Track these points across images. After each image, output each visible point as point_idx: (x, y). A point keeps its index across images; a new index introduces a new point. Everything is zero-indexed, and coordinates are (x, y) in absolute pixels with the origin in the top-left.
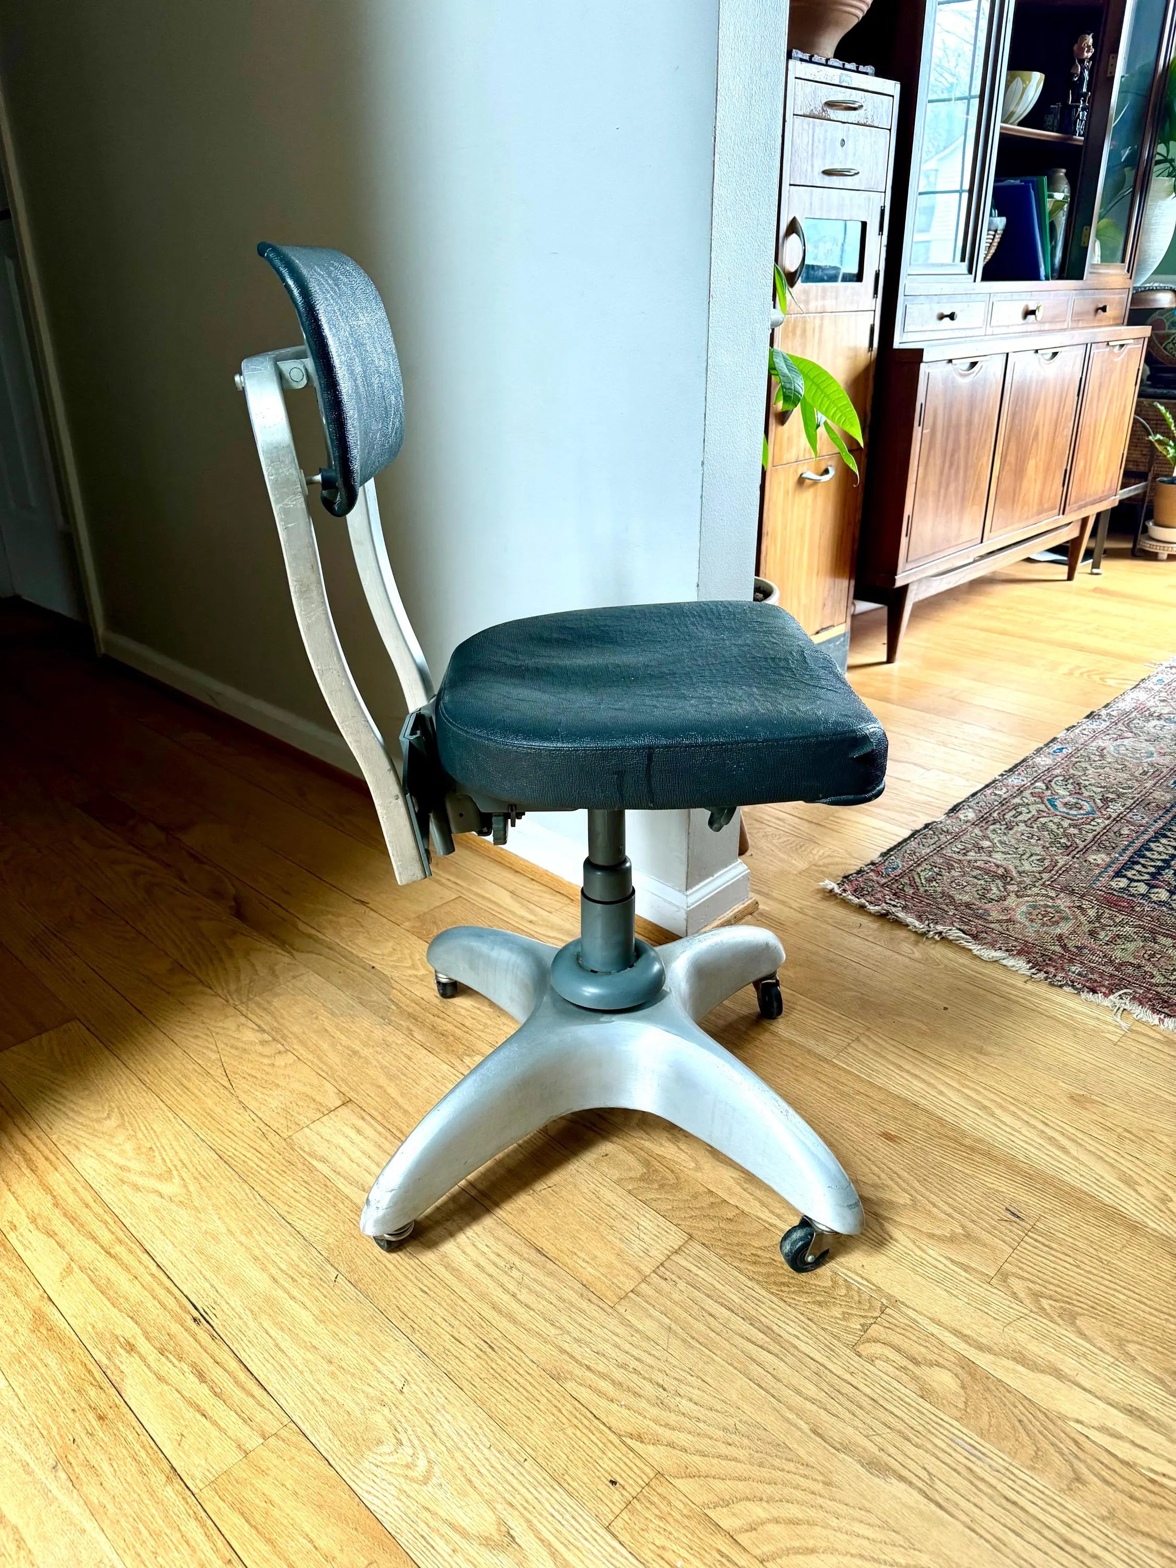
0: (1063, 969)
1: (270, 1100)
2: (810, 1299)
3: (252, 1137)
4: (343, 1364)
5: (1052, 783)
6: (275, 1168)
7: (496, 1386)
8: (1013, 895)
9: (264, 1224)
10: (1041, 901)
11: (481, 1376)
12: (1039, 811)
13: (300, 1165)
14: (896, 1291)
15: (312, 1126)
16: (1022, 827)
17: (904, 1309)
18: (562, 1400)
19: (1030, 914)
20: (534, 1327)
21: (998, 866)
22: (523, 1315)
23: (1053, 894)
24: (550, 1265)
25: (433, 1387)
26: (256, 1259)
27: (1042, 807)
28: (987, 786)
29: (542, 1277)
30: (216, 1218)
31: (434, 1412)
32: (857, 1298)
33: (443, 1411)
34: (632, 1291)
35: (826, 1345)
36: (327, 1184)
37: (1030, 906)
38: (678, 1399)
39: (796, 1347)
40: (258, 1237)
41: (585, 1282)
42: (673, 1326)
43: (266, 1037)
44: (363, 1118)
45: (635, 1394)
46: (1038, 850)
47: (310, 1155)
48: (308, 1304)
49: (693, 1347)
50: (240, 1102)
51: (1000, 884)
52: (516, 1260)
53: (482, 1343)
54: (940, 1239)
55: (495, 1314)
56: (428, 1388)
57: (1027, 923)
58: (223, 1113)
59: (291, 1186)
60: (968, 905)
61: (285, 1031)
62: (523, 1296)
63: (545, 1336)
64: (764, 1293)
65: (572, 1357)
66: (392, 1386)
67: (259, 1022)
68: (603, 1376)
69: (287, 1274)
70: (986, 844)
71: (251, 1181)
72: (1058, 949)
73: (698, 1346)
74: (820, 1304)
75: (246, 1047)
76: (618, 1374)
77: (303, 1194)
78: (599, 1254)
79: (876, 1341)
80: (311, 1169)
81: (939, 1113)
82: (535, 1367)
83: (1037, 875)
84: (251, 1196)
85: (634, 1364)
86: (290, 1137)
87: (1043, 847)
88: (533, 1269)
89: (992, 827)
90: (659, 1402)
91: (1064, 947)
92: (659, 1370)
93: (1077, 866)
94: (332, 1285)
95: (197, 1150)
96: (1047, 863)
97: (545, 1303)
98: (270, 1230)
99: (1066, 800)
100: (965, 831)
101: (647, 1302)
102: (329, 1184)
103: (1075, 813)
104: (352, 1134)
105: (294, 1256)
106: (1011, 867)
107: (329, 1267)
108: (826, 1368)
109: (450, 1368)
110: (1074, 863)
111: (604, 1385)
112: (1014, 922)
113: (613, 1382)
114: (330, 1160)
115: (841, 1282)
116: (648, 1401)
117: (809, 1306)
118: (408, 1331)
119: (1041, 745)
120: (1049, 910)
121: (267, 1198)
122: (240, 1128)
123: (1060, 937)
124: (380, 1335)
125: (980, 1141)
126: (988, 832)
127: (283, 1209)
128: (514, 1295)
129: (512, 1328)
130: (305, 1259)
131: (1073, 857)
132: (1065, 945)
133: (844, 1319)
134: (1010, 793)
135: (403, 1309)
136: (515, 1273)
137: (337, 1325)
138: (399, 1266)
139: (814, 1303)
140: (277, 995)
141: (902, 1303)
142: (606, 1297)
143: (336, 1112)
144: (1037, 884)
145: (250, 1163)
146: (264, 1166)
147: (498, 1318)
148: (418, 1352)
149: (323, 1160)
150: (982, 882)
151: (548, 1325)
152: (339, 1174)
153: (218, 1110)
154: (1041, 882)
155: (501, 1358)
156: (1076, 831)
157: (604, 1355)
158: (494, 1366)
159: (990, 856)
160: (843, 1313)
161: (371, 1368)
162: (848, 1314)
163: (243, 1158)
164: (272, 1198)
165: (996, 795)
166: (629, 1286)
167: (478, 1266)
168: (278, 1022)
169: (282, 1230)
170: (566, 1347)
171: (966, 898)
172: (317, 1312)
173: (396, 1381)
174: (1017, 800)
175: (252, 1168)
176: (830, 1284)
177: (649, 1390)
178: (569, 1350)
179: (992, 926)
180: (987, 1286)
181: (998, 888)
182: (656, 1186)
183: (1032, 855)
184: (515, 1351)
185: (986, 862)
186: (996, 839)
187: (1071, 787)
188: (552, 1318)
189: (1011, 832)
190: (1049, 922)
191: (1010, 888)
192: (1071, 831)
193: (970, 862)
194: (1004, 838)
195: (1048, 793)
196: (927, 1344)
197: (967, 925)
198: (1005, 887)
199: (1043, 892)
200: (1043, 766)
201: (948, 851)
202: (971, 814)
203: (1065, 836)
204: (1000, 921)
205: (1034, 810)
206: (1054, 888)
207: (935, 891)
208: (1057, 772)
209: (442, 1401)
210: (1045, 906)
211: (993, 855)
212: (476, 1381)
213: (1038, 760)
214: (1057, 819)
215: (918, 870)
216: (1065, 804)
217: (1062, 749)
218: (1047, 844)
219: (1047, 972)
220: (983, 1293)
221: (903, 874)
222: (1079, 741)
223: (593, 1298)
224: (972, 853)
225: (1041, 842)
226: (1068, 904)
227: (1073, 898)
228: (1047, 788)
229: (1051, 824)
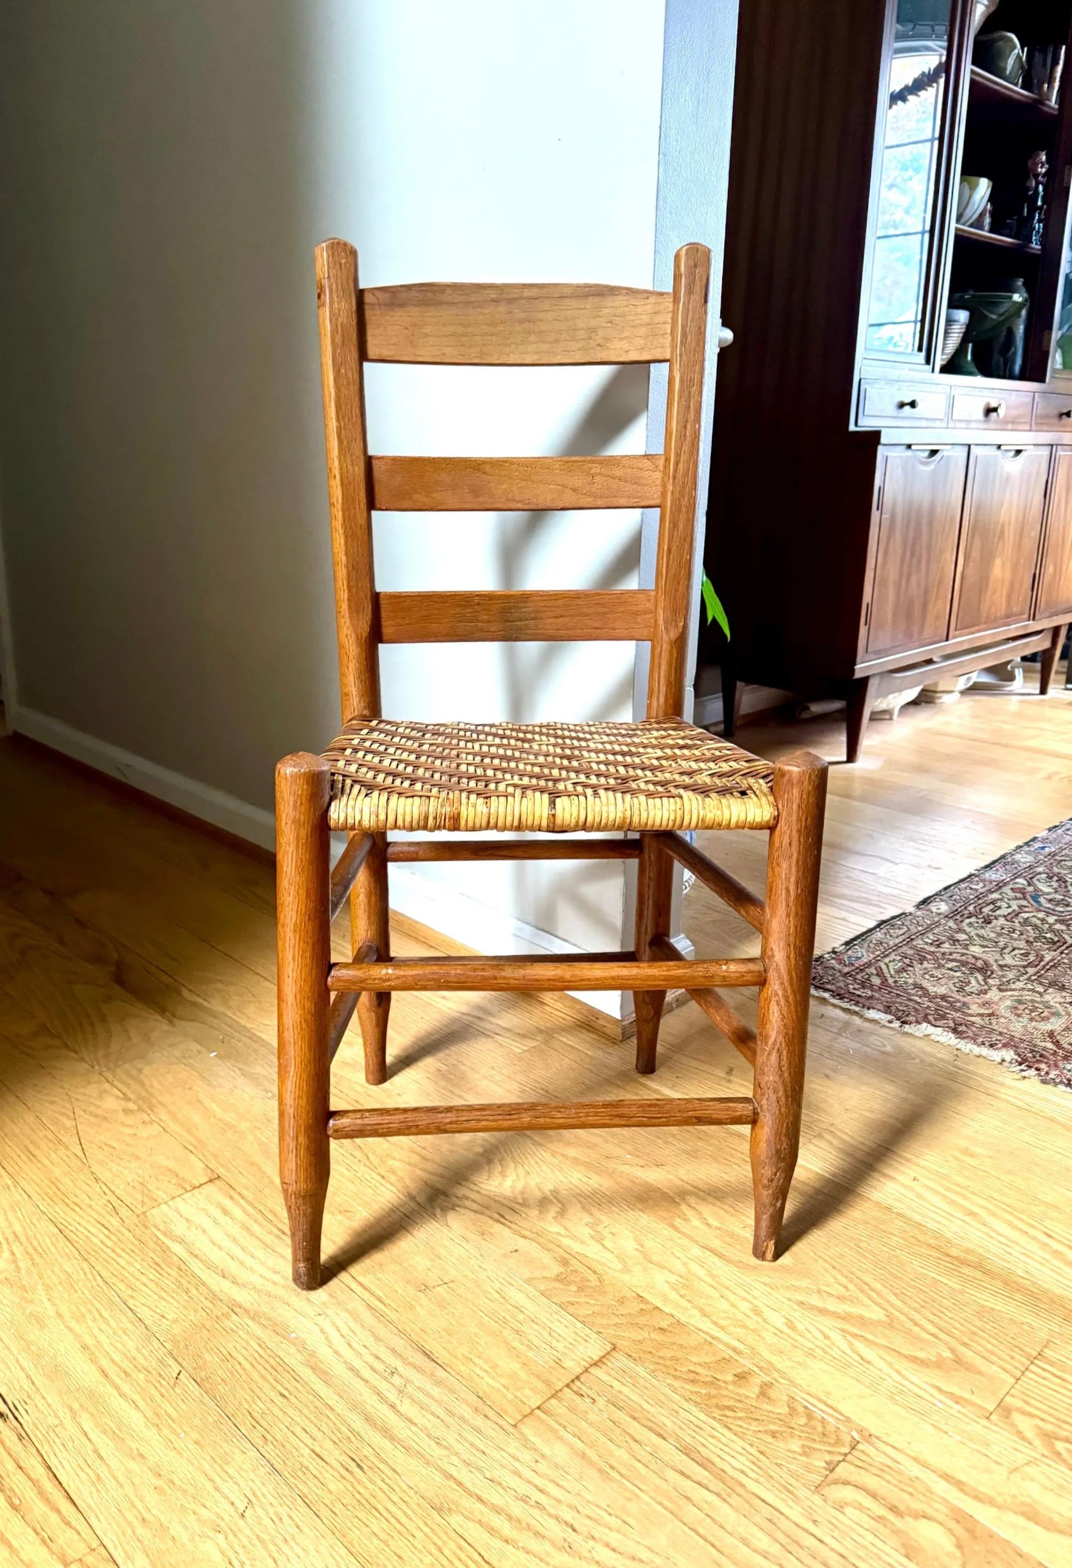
0: (1056, 1066)
1: (126, 1172)
2: (761, 1428)
3: (102, 1211)
4: (174, 1477)
5: (1034, 880)
6: (123, 1246)
7: (362, 1515)
8: (994, 989)
9: (101, 1309)
10: (1027, 996)
11: (344, 1501)
12: (1020, 907)
13: (152, 1245)
14: (870, 1423)
15: (171, 1203)
16: (1002, 921)
17: (880, 1445)
18: (445, 1538)
19: (1016, 1008)
20: (414, 1444)
21: (976, 958)
22: (402, 1430)
23: (1041, 989)
24: (440, 1373)
25: (283, 1511)
26: (85, 1347)
27: (1024, 903)
28: (962, 881)
29: (429, 1386)
30: (44, 1299)
31: (281, 1544)
32: (820, 1429)
33: (292, 1543)
34: (538, 1408)
35: (781, 1485)
36: (182, 1268)
37: (1016, 1001)
38: (591, 1543)
39: (742, 1485)
40: (91, 1323)
41: (481, 1395)
42: (588, 1452)
43: (132, 1106)
44: (231, 1198)
45: (537, 1534)
46: (1022, 944)
47: (165, 1234)
48: (141, 1404)
49: (612, 1479)
50: (92, 1173)
51: (980, 978)
52: (399, 1364)
53: (349, 1461)
54: (923, 1363)
55: (367, 1426)
56: (277, 1514)
57: (1013, 1018)
58: (71, 1184)
59: (139, 1267)
60: (943, 998)
61: (154, 1101)
62: (406, 1407)
63: (428, 1456)
64: (702, 1416)
65: (460, 1484)
66: (231, 1508)
67: (125, 1090)
68: (497, 1510)
69: (120, 1367)
70: (962, 937)
71: (92, 1260)
72: (1050, 1045)
73: (618, 1477)
74: (774, 1435)
75: (107, 1115)
76: (517, 1509)
77: (152, 1277)
78: (500, 1363)
79: (846, 1483)
80: (165, 1250)
81: (918, 1218)
82: (412, 1493)
83: (1022, 969)
84: (90, 1276)
85: (536, 1496)
86: (144, 1213)
87: (1027, 942)
88: (419, 1376)
89: (967, 921)
90: (566, 1545)
91: (1057, 1043)
92: (569, 1506)
93: (1066, 961)
94: (172, 1383)
95: (36, 1222)
96: (1032, 958)
97: (430, 1417)
98: (106, 1314)
99: (1049, 897)
100: (938, 924)
101: (556, 1421)
102: (183, 1267)
103: (1061, 909)
104: (217, 1214)
105: (131, 1345)
106: (992, 962)
107: (171, 1362)
108: (782, 1513)
109: (305, 1490)
110: (1063, 958)
111: (497, 1522)
112: (998, 1017)
113: (510, 1518)
114: (187, 1241)
115: (801, 1409)
116: (553, 1543)
117: (760, 1435)
118: (259, 1442)
119: (1021, 843)
120: (1037, 1005)
121: (108, 1280)
122: (88, 1201)
123: (1051, 1034)
124: (224, 1445)
125: (967, 1251)
126: (964, 924)
127: (125, 1292)
128: (393, 1406)
129: (387, 1445)
130: (144, 1351)
131: (1062, 953)
132: (1058, 1042)
133: (805, 1454)
134: (987, 888)
135: (255, 1414)
136: (396, 1380)
137: (173, 1431)
138: (256, 1364)
139: (766, 1432)
140: (150, 1063)
141: (877, 1438)
142: (506, 1412)
143: (201, 1189)
144: (1021, 979)
145: (95, 1240)
146: (109, 1243)
147: (370, 1432)
148: (268, 1468)
149: (181, 1241)
150: (958, 974)
151: (433, 1443)
152: (196, 1256)
153: (66, 1180)
154: (1026, 977)
155: (371, 1481)
156: (1063, 927)
157: (500, 1484)
158: (362, 1490)
159: (967, 949)
160: (803, 1446)
161: (209, 1486)
162: (809, 1448)
163: (86, 1233)
164: (114, 1280)
165: (971, 889)
166: (535, 1402)
167: (352, 1369)
168: (147, 1092)
169: (122, 1317)
170: (453, 1471)
171: (942, 990)
172: (150, 1414)
173: (237, 1502)
174: (995, 896)
175: (95, 1245)
176: (786, 1410)
177: (556, 1530)
178: (455, 1475)
179: (973, 1019)
180: (985, 1422)
181: (978, 981)
182: (574, 1288)
183: (1014, 950)
184: (390, 1473)
185: (963, 955)
186: (973, 934)
187: (1055, 885)
188: (437, 1434)
189: (989, 926)
190: (1037, 1018)
191: (990, 981)
192: (1058, 926)
193: (944, 954)
194: (982, 932)
195: (1031, 889)
196: (911, 1490)
197: (943, 1017)
198: (985, 980)
199: (1029, 986)
200: (1024, 863)
201: (919, 943)
202: (944, 908)
203: (1052, 931)
204: (981, 1015)
205: (1015, 905)
206: (1041, 983)
207: (906, 983)
208: (1040, 869)
209: (293, 1530)
210: (1032, 1001)
211: (972, 948)
212: (338, 1508)
213: (1018, 857)
214: (1041, 915)
215: (887, 960)
216: (1050, 901)
217: (1043, 848)
218: (1031, 939)
219: (1038, 1069)
220: (979, 1429)
221: (869, 965)
222: (1064, 841)
223: (491, 1414)
224: (946, 945)
225: (1024, 937)
226: (1059, 999)
227: (1064, 994)
228: (1029, 885)
229: (1034, 920)
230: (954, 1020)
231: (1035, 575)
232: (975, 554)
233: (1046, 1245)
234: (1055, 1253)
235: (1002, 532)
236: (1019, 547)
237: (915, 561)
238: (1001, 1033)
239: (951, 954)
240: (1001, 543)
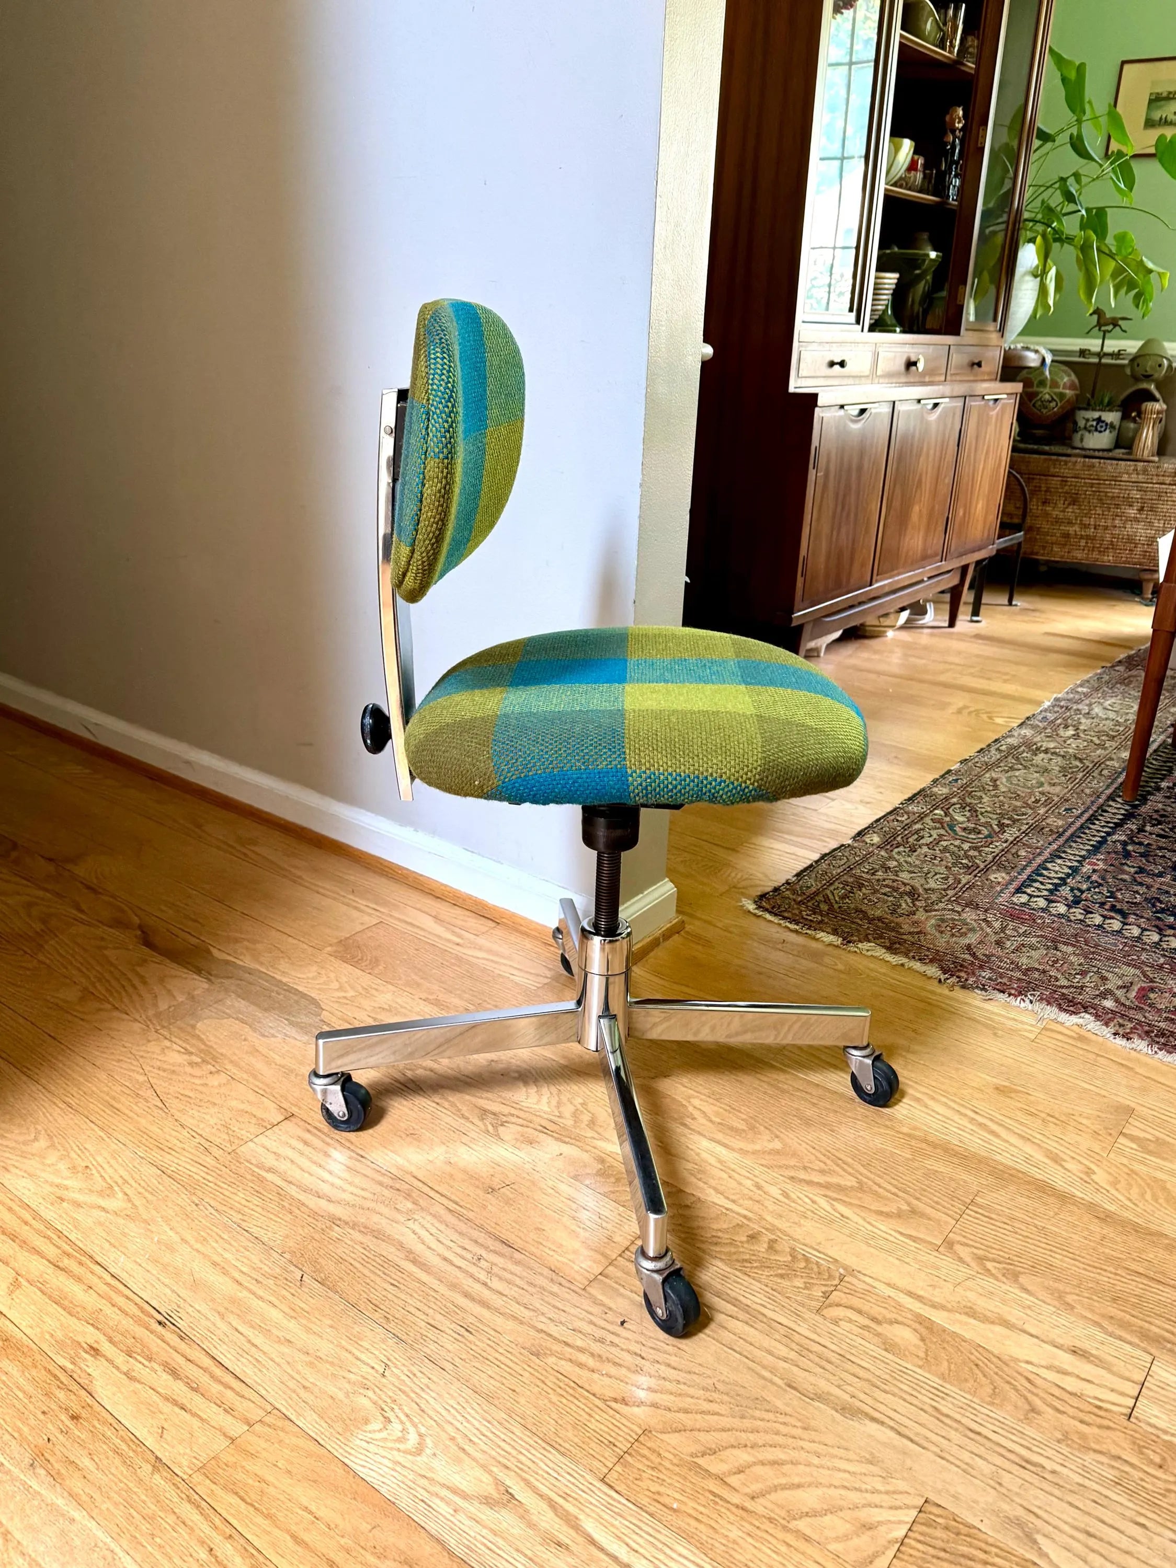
0: (974, 974)
1: (208, 1117)
3: (194, 1152)
4: (320, 1354)
5: (951, 810)
8: (921, 910)
10: (949, 915)
12: (940, 835)
13: (248, 1177)
14: (852, 1262)
15: (255, 1140)
16: (925, 849)
17: (860, 1276)
18: (545, 1373)
19: (940, 926)
20: (508, 1311)
21: (905, 884)
22: (495, 1301)
23: (960, 909)
24: (517, 1255)
25: (415, 1369)
27: (942, 832)
28: (890, 814)
29: (511, 1266)
32: (817, 1269)
34: (601, 1274)
35: (792, 1311)
36: (279, 1193)
37: (938, 920)
39: (763, 1315)
40: (214, 1245)
41: (555, 1270)
43: (194, 1059)
46: (942, 870)
48: (277, 1302)
50: (177, 1120)
51: (909, 901)
52: (483, 1252)
53: (459, 1328)
54: (888, 1215)
55: (468, 1301)
57: (937, 934)
58: (160, 1131)
60: (880, 919)
62: (495, 1284)
67: (185, 1045)
68: (581, 1350)
70: (892, 864)
71: (199, 1193)
72: (967, 957)
74: (783, 1276)
75: (175, 1069)
78: (564, 1243)
79: (839, 1305)
80: (262, 1180)
82: (514, 1346)
83: (943, 892)
85: (611, 1337)
86: (234, 1151)
87: (947, 867)
88: (501, 1259)
89: (896, 850)
90: (638, 1369)
91: (974, 955)
93: (979, 883)
95: (138, 1166)
96: (951, 881)
97: (516, 1289)
99: (964, 826)
100: (872, 854)
101: (617, 1283)
103: (975, 837)
106: (917, 885)
107: (293, 1268)
108: (794, 1331)
110: (977, 881)
112: (926, 934)
113: (592, 1355)
114: (280, 1171)
115: (800, 1257)
116: (628, 1369)
117: (773, 1278)
119: (937, 777)
120: (957, 923)
122: (180, 1145)
123: (969, 947)
124: (354, 1326)
126: (894, 853)
128: (485, 1284)
129: (486, 1313)
130: (267, 1262)
131: (975, 876)
132: (975, 952)
133: (806, 1288)
134: (911, 819)
136: (484, 1264)
137: (309, 1320)
139: (777, 1275)
140: (200, 1019)
141: (859, 1271)
142: (576, 1280)
144: (943, 900)
147: (471, 1305)
148: (395, 1339)
149: (273, 1171)
150: (891, 899)
151: (522, 1308)
153: (154, 1128)
154: (946, 898)
155: (479, 1340)
156: (976, 853)
157: (581, 1332)
159: (897, 876)
160: (806, 1283)
161: (350, 1356)
162: (810, 1283)
163: (188, 1172)
165: (897, 821)
166: (597, 1270)
167: (445, 1259)
168: (205, 1045)
171: (878, 913)
173: (376, 1366)
174: (919, 826)
176: (789, 1258)
177: (629, 1359)
178: (545, 1329)
179: (905, 937)
180: (936, 1254)
181: (907, 904)
182: (613, 1180)
183: (936, 874)
184: (492, 1333)
185: (894, 881)
186: (902, 860)
187: (968, 814)
188: (525, 1301)
189: (915, 854)
190: (957, 934)
191: (917, 903)
192: (972, 853)
193: (878, 880)
194: (909, 859)
195: (948, 819)
196: (886, 1305)
197: (881, 937)
198: (913, 902)
199: (950, 907)
200: (941, 795)
201: (857, 872)
202: (876, 839)
203: (967, 857)
204: (910, 933)
205: (935, 834)
206: (959, 904)
207: (849, 908)
208: (955, 800)
209: (426, 1381)
210: (953, 919)
211: (900, 874)
212: (458, 1361)
213: (935, 790)
214: (957, 843)
215: (832, 888)
216: (964, 829)
217: (956, 780)
218: (950, 864)
219: (958, 977)
220: (932, 1259)
221: (817, 893)
222: (973, 773)
223: (564, 1282)
224: (880, 873)
225: (944, 863)
226: (974, 917)
227: (979, 912)
228: (946, 815)
229: (952, 847)
230: (889, 938)
231: (948, 518)
232: (896, 504)
233: (973, 1119)
234: (981, 1125)
235: (920, 481)
236: (935, 493)
237: (844, 514)
238: (928, 949)
239: (884, 880)
240: (919, 491)
